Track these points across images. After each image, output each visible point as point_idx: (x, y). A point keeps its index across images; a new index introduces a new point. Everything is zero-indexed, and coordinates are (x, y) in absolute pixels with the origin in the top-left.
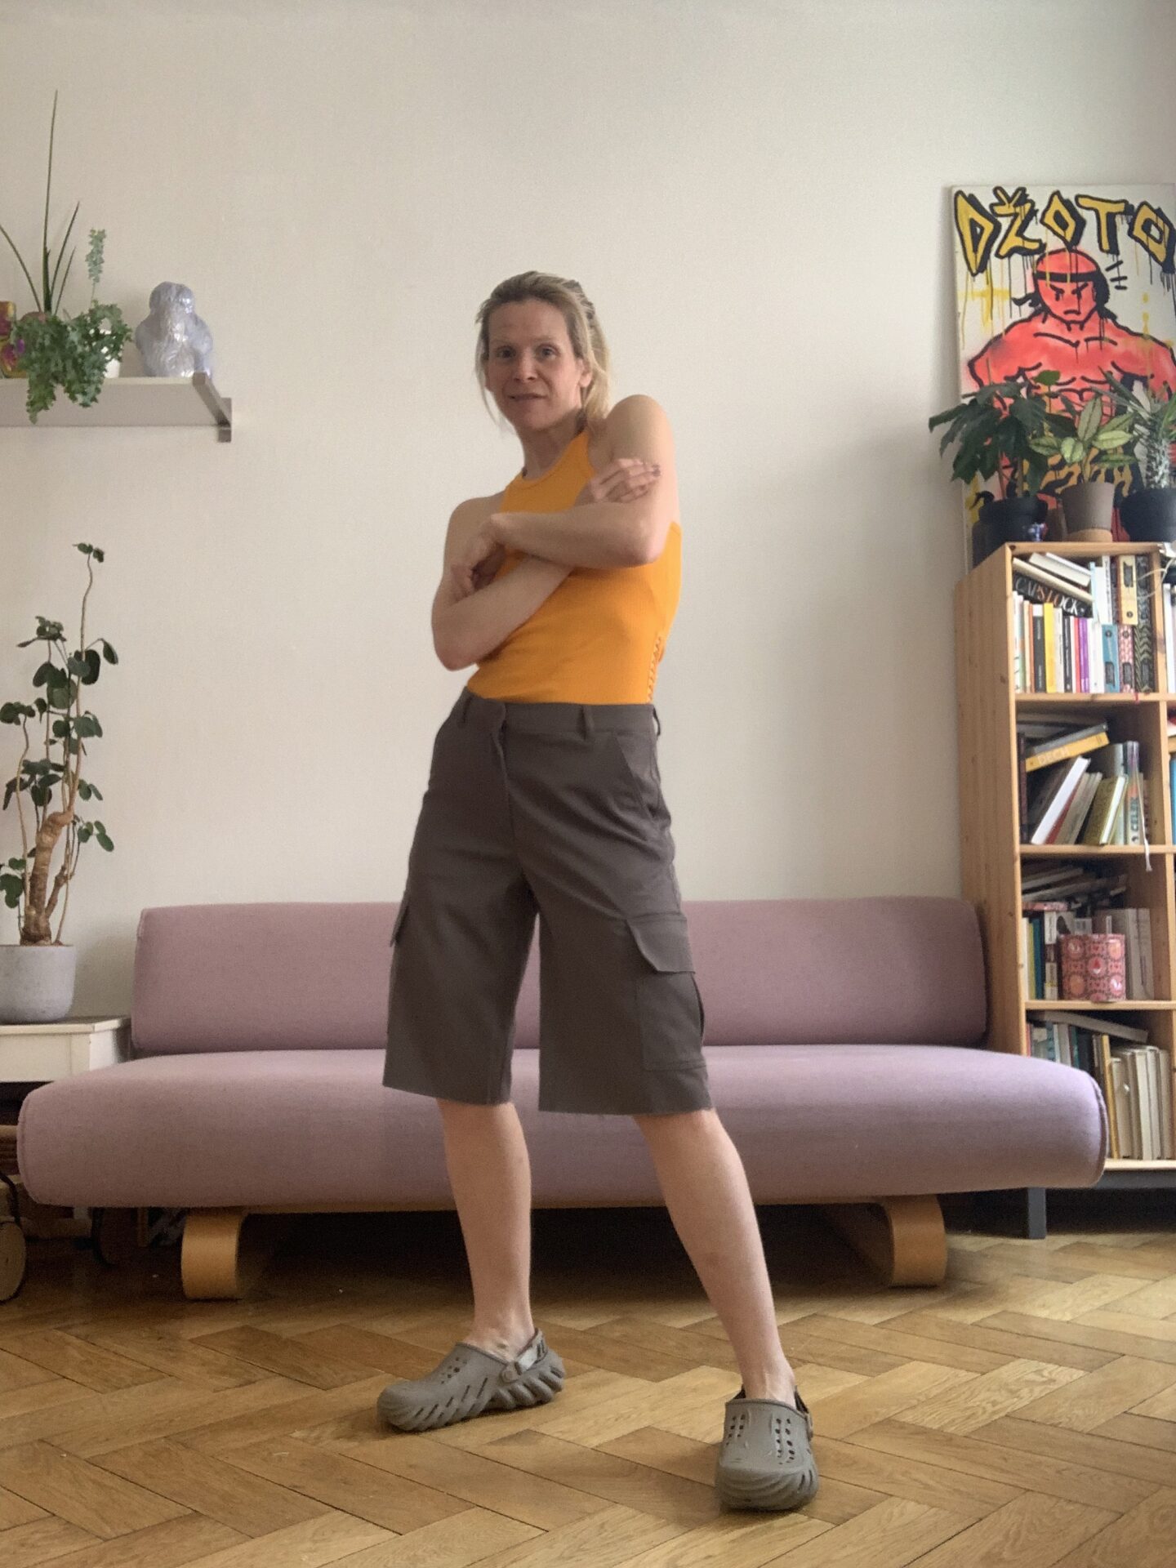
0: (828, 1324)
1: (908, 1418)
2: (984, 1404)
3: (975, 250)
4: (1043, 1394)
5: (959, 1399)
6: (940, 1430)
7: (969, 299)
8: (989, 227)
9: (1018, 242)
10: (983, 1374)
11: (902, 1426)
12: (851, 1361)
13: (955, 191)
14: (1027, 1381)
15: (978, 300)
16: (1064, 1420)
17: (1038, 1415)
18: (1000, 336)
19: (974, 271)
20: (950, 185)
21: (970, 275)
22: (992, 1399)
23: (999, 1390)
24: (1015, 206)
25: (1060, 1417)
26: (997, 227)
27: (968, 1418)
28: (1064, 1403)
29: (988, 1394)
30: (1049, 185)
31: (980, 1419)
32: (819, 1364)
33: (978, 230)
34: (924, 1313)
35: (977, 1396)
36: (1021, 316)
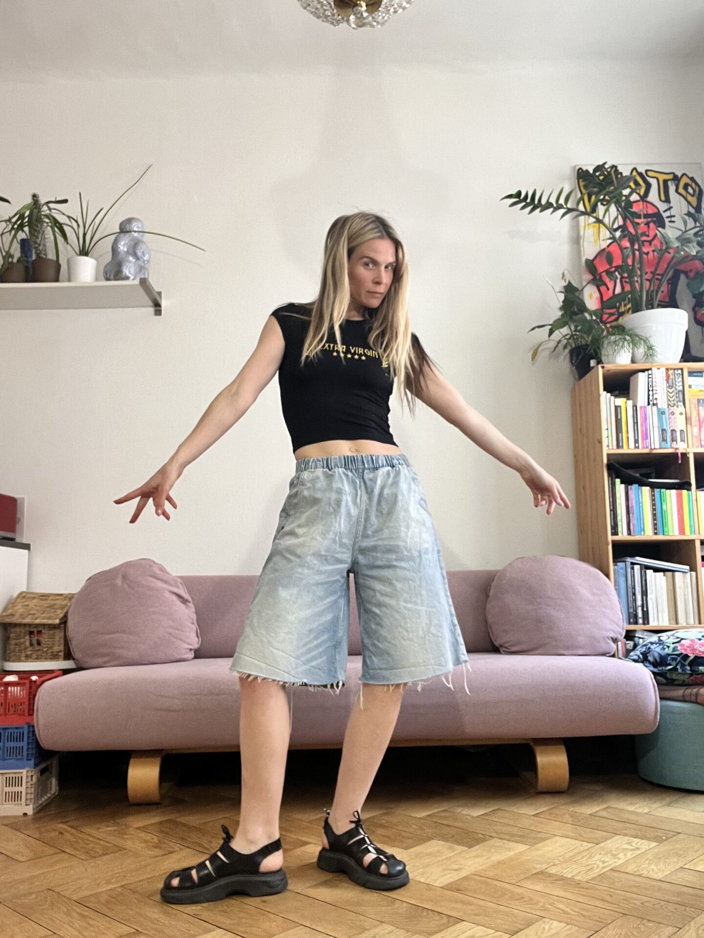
0: (507, 815)
1: (553, 871)
2: (598, 862)
3: (589, 200)
4: (633, 856)
5: (583, 859)
6: (572, 879)
7: (587, 228)
10: (597, 844)
11: (550, 875)
12: (521, 836)
13: (577, 168)
14: (622, 848)
15: (591, 229)
16: (645, 873)
17: (631, 868)
18: (604, 250)
20: (574, 164)
22: (603, 859)
23: (606, 854)
25: (643, 870)
27: (589, 870)
28: (645, 861)
29: (601, 856)
30: (631, 164)
31: (594, 872)
32: (501, 839)
34: (561, 807)
35: (593, 858)
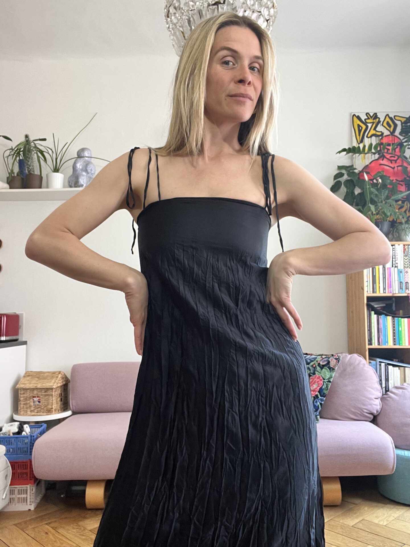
3: (359, 135)
8: (364, 127)
9: (374, 132)
13: (353, 114)
18: (368, 165)
19: (359, 143)
20: (351, 112)
21: (357, 144)
24: (373, 119)
26: (367, 127)
30: (385, 112)
33: (361, 128)
34: (336, 519)
36: (375, 158)
